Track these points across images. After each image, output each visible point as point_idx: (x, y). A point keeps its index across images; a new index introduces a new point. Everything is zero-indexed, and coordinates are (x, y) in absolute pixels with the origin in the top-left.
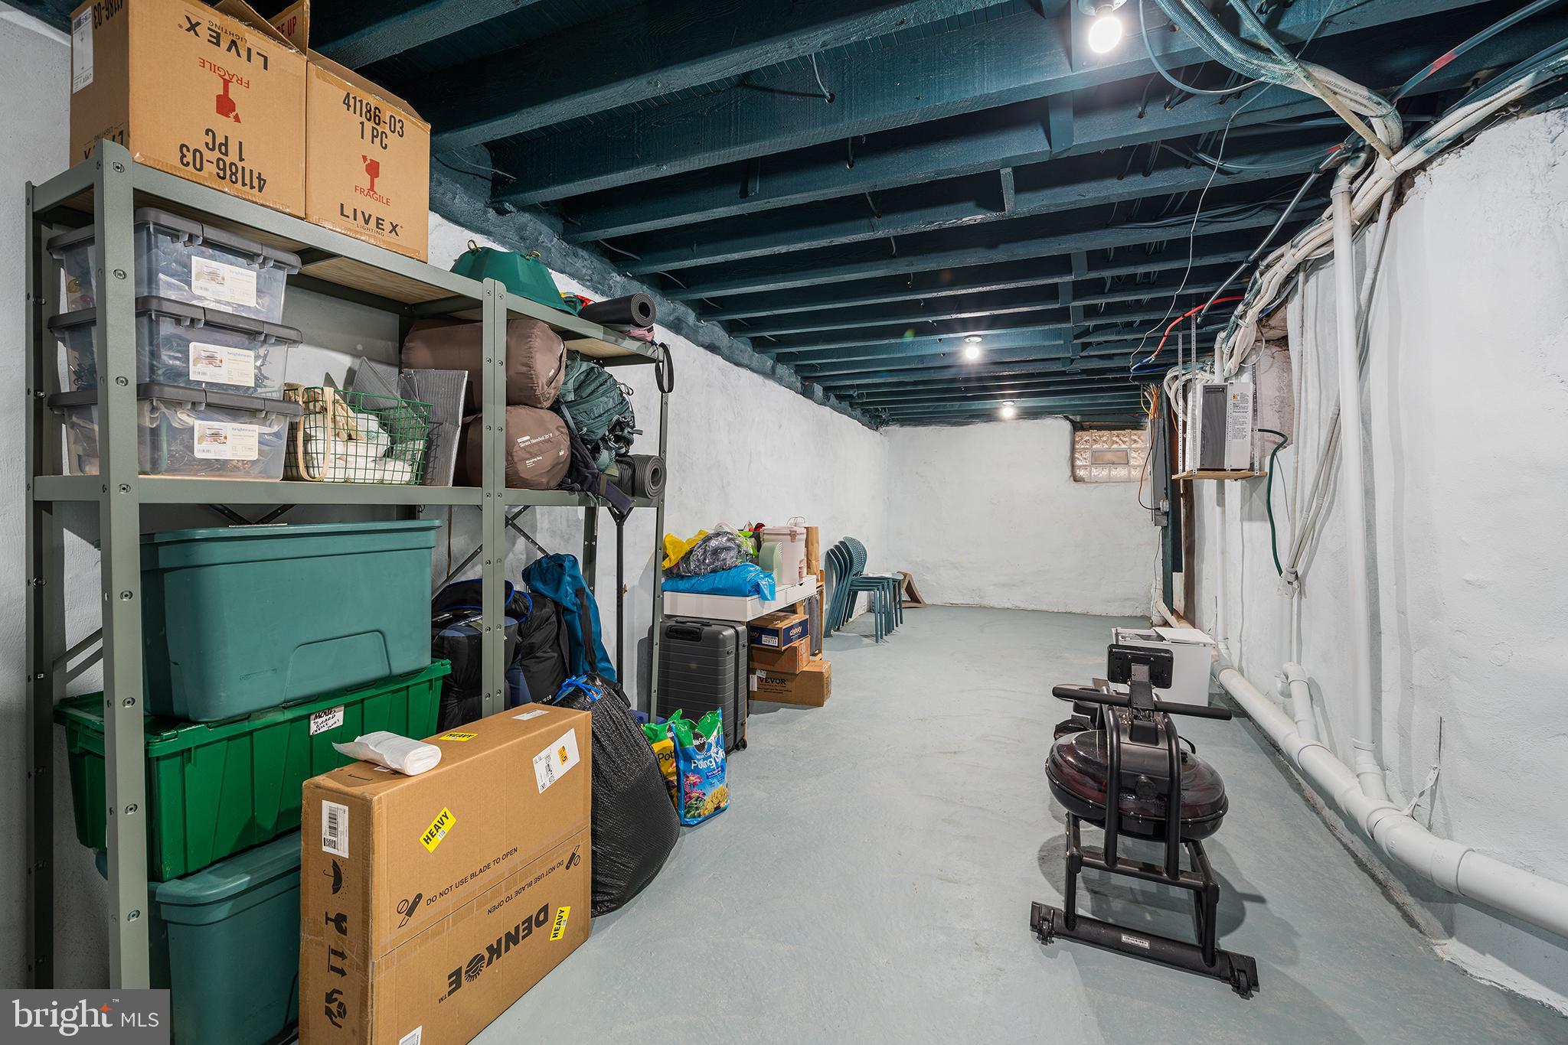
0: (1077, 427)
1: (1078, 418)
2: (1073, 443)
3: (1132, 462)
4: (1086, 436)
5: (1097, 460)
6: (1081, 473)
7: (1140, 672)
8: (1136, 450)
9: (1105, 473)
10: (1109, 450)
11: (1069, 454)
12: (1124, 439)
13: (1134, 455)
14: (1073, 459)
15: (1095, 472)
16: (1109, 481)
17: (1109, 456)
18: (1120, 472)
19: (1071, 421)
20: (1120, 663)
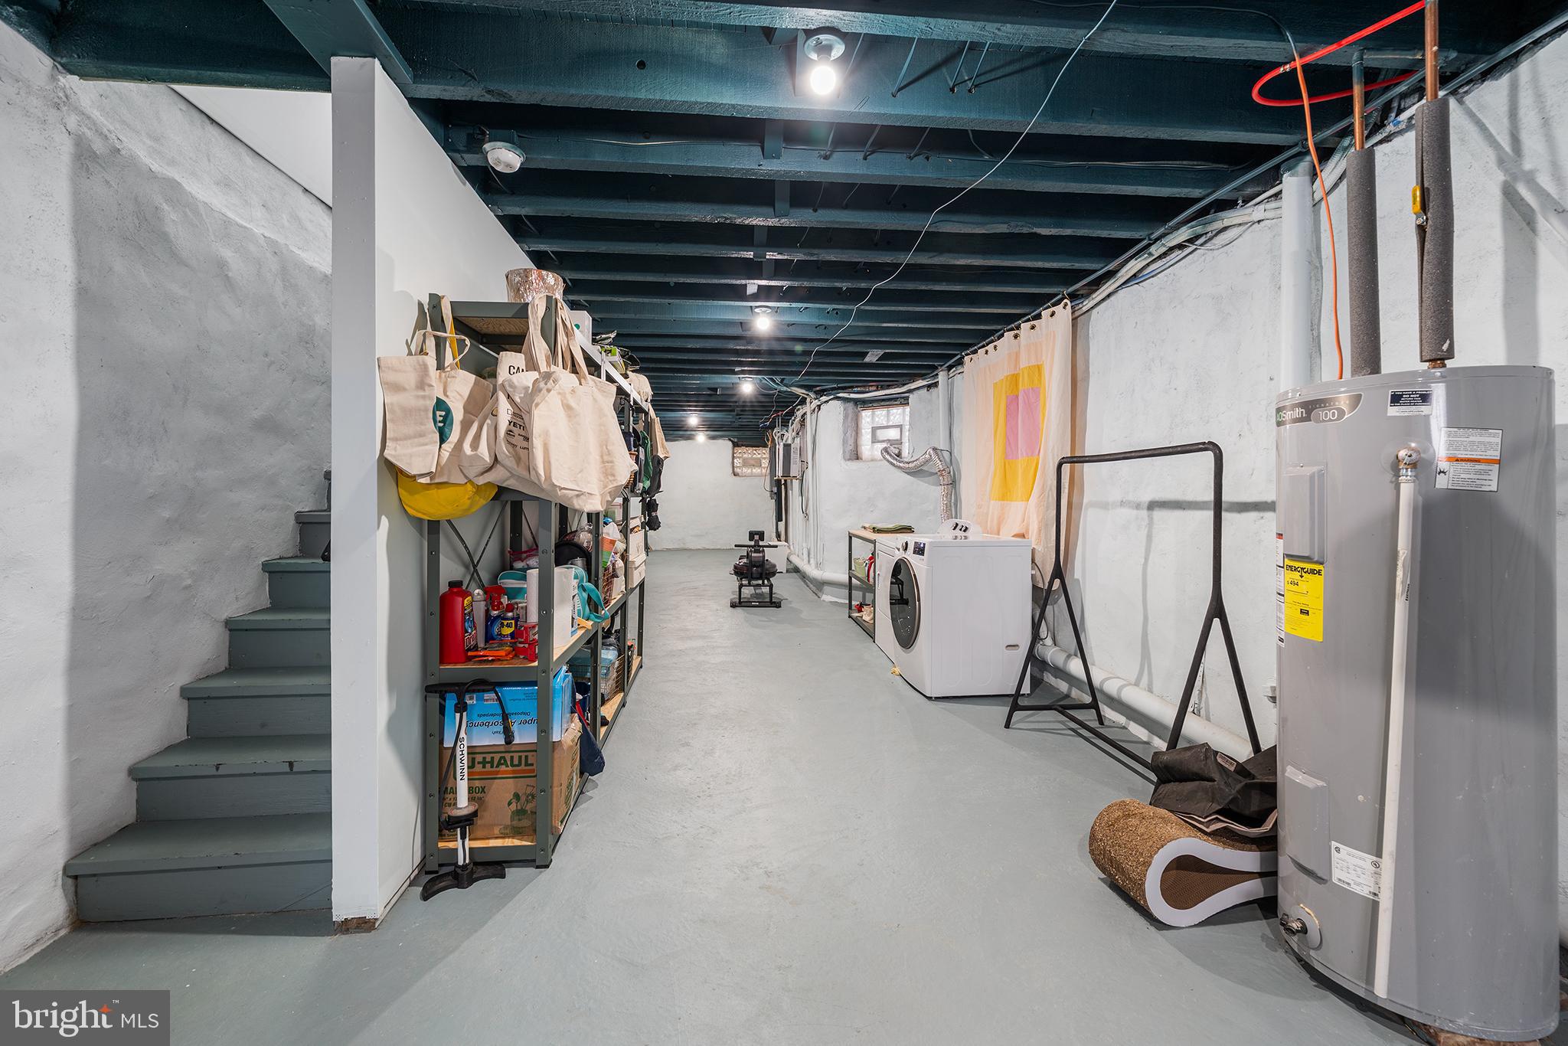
0: (735, 445)
1: (736, 440)
2: (733, 453)
3: (763, 465)
4: (740, 450)
5: (746, 463)
6: (738, 470)
7: (757, 537)
8: (765, 458)
9: (749, 471)
10: (752, 458)
11: (731, 460)
12: (759, 452)
13: (763, 461)
14: (733, 463)
15: (745, 470)
16: (752, 475)
17: (753, 462)
18: (756, 471)
19: (732, 441)
20: (752, 535)
